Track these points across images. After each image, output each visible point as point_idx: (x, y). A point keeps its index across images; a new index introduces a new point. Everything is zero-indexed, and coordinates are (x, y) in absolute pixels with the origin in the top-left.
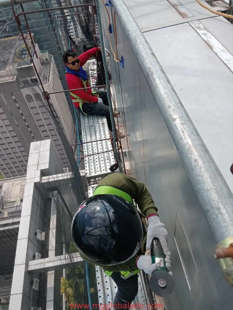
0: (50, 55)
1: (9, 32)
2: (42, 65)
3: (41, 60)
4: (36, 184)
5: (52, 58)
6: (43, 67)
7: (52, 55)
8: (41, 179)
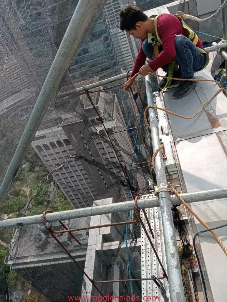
0: (114, 94)
1: (78, 78)
2: (106, 105)
3: (106, 100)
4: (97, 252)
5: (116, 97)
6: (107, 106)
7: (115, 94)
8: (102, 246)
